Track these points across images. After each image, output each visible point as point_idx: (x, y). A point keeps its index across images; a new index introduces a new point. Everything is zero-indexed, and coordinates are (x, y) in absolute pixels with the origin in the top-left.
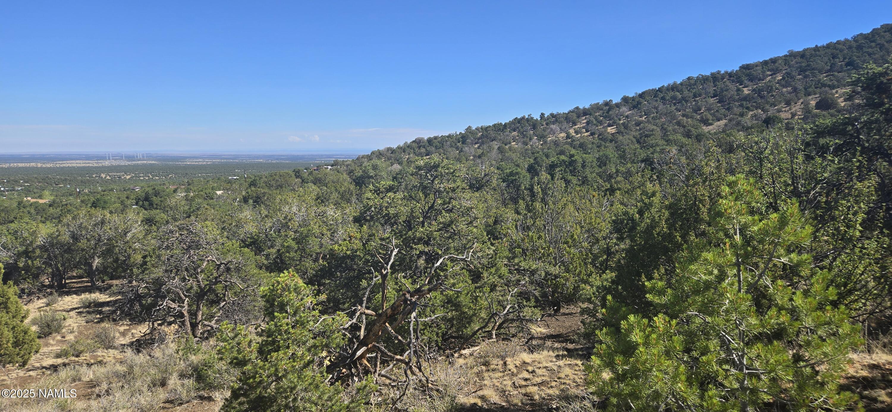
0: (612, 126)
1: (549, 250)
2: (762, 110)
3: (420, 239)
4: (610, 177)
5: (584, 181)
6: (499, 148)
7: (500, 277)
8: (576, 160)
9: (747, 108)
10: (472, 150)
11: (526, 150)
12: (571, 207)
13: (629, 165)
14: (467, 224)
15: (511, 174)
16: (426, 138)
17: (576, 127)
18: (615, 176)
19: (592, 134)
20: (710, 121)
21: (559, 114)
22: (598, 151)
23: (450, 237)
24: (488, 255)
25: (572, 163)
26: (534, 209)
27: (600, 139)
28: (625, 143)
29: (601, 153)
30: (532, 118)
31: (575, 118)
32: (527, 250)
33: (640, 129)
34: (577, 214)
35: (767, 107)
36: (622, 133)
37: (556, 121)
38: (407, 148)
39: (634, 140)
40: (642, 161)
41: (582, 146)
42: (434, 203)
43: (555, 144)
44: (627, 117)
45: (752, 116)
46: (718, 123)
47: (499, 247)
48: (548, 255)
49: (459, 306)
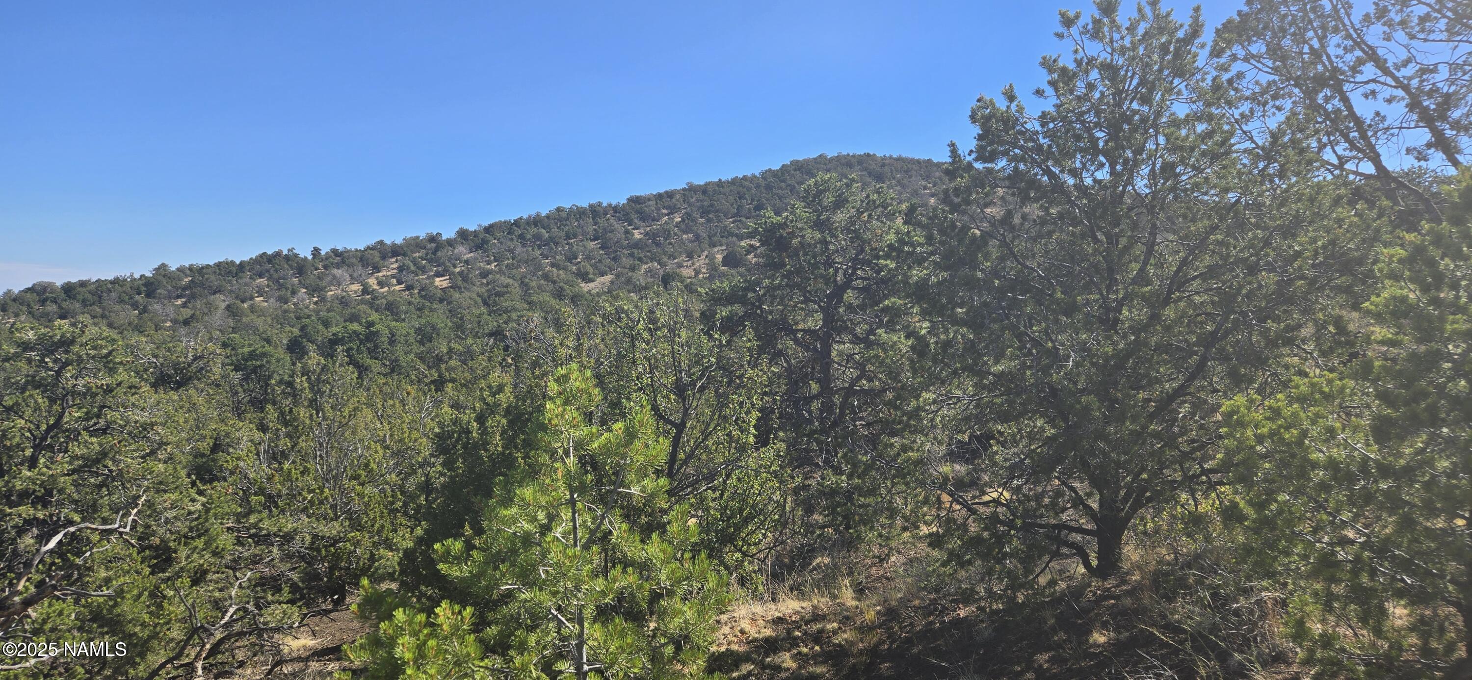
0: (442, 276)
1: (322, 492)
2: (659, 264)
3: (24, 495)
4: (439, 360)
5: (394, 368)
6: (228, 307)
7: (215, 554)
8: (378, 332)
9: (640, 259)
10: (170, 310)
11: (286, 311)
12: (368, 414)
13: (470, 341)
14: (143, 457)
15: (252, 355)
16: (59, 283)
17: (380, 274)
18: (446, 358)
19: (409, 288)
20: (591, 276)
21: (348, 251)
22: (420, 317)
23: (99, 487)
24: (190, 513)
25: (371, 336)
26: (295, 420)
27: (421, 296)
28: (465, 304)
29: (423, 321)
30: (296, 255)
31: (377, 259)
32: (279, 496)
33: (488, 283)
34: (379, 426)
35: (665, 259)
36: (460, 288)
37: (343, 262)
38: (10, 303)
39: (479, 300)
40: (491, 335)
41: (391, 308)
42: (61, 416)
43: (342, 303)
44: (467, 262)
45: (646, 272)
46: (602, 279)
47: (214, 497)
48: (321, 503)
49: (118, 622)
